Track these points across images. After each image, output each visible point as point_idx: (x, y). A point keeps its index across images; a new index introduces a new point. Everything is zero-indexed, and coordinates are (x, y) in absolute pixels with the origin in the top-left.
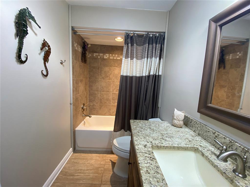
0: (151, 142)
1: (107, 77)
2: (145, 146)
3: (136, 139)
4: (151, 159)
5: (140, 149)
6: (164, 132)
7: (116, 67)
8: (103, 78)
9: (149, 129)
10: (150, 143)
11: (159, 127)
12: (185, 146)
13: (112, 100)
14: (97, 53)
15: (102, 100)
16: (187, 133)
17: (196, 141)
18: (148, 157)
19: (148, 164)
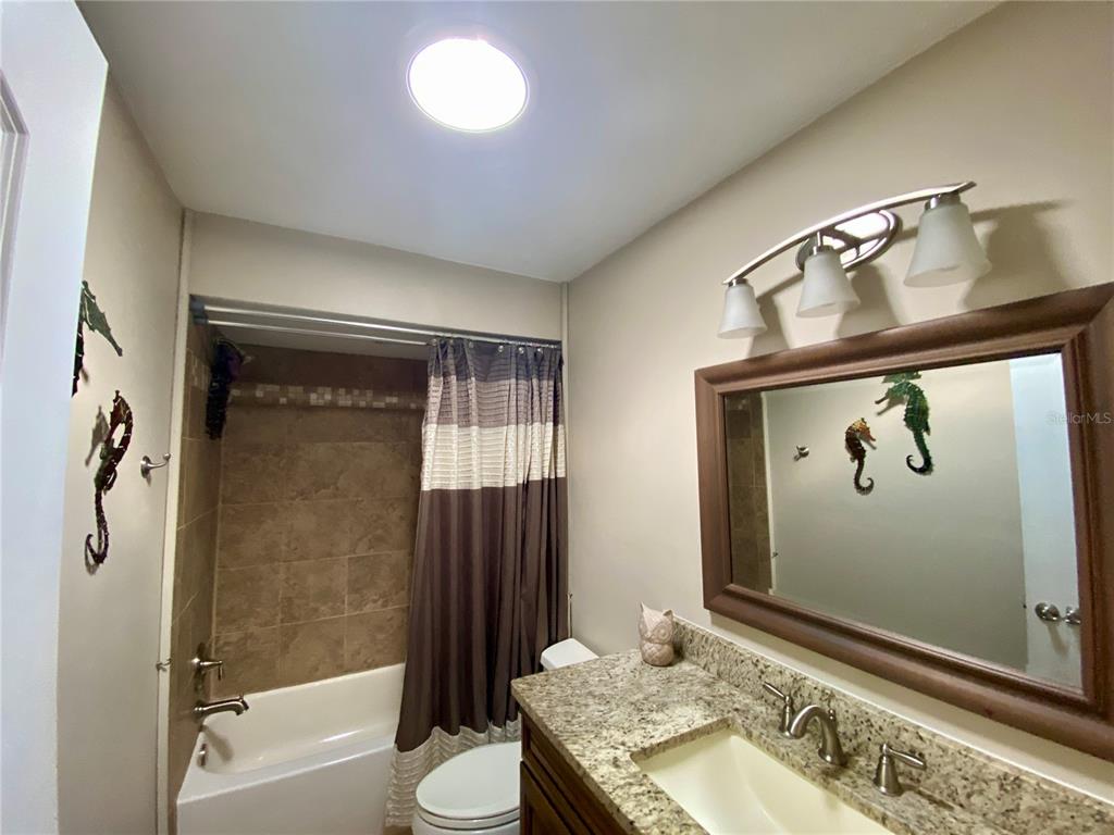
0: (623, 744)
1: (324, 488)
2: (615, 763)
3: (577, 750)
4: (652, 794)
5: (609, 779)
6: (636, 698)
7: (369, 439)
8: (301, 494)
9: (590, 701)
10: (622, 747)
11: (613, 680)
12: (705, 723)
13: (349, 593)
14: (272, 382)
15: (297, 601)
16: (690, 678)
17: (722, 696)
18: (643, 794)
19: (654, 812)
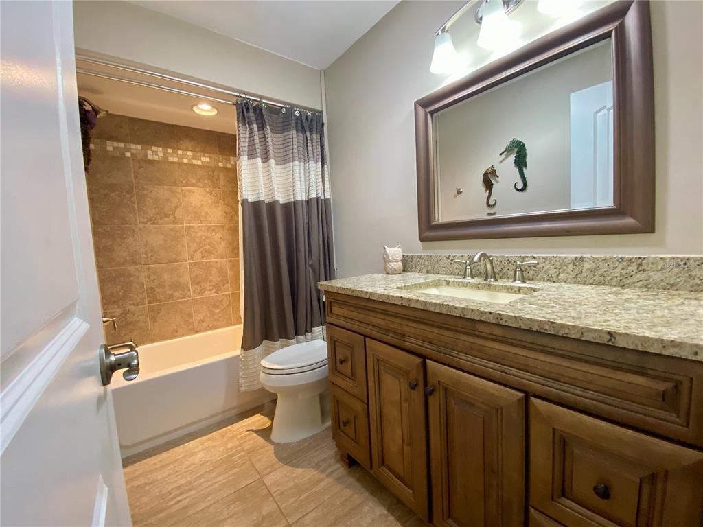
1: (166, 217)
8: (151, 220)
13: (192, 285)
14: (118, 141)
15: (157, 290)
